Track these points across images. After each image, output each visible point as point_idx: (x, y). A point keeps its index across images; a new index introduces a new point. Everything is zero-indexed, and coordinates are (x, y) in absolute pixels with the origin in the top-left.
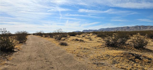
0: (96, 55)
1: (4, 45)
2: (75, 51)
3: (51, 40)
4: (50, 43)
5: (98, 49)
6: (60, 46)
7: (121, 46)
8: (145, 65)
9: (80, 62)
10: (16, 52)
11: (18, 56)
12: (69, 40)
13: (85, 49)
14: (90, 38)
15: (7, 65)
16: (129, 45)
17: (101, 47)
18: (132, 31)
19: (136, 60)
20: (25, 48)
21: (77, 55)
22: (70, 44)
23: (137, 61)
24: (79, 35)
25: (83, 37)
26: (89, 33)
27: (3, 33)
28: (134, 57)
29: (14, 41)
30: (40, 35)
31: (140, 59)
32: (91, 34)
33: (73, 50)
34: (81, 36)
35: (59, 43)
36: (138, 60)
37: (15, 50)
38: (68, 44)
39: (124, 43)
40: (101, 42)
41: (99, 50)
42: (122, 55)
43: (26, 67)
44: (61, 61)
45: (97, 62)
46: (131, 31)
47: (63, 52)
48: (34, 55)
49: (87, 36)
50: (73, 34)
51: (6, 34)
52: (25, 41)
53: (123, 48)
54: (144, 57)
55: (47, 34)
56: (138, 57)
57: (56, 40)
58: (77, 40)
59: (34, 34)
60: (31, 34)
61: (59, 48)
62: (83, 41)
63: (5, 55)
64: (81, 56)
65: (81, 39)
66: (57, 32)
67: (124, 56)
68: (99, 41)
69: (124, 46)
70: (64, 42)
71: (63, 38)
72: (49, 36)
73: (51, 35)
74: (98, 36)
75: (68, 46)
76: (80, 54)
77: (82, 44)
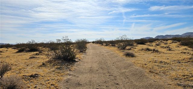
0: (180, 73)
1: (66, 54)
2: (146, 64)
3: (114, 50)
4: (112, 53)
5: (184, 64)
6: (124, 57)
9: (155, 81)
10: (77, 62)
11: (80, 66)
12: (136, 50)
13: (161, 62)
14: (168, 47)
15: (70, 75)
17: (189, 61)
20: (86, 58)
21: (150, 70)
22: (138, 55)
24: (149, 42)
25: (158, 45)
26: (167, 40)
27: (66, 41)
29: (75, 50)
30: (100, 44)
32: (169, 42)
33: (144, 63)
34: (154, 44)
35: (124, 53)
37: (76, 60)
38: (136, 54)
40: (188, 53)
41: (186, 66)
43: (88, 80)
44: (128, 76)
45: (183, 83)
47: (130, 65)
48: (95, 66)
49: (163, 45)
50: (142, 42)
51: (68, 43)
52: (85, 51)
55: (109, 42)
57: (119, 49)
58: (148, 50)
59: (93, 42)
60: (91, 42)
61: (124, 60)
62: (157, 51)
63: (67, 65)
64: (156, 72)
65: (154, 48)
66: (120, 39)
68: (185, 51)
70: (130, 51)
71: (128, 47)
72: (111, 45)
73: (112, 43)
74: (183, 44)
75: (136, 57)
76: (154, 69)
77: (156, 56)
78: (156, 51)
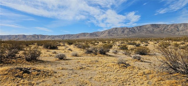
7: (9, 60)
8: (34, 79)
16: (19, 59)
18: (30, 40)
19: (24, 75)
23: (25, 75)
28: (22, 72)
31: (29, 73)
36: (26, 74)
39: (14, 56)
42: (6, 73)
46: (28, 40)
53: (11, 62)
54: (34, 70)
56: (27, 71)
67: (9, 73)
69: (13, 60)
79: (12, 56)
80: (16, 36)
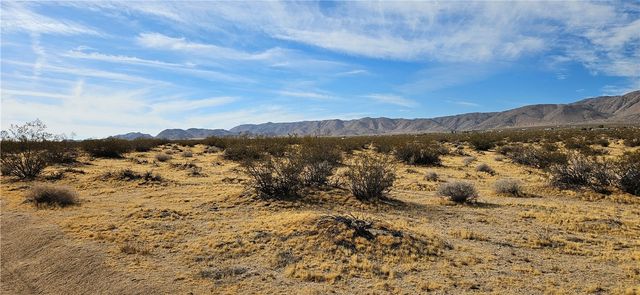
0: (213, 238)
2: (113, 228)
5: (225, 212)
6: (30, 211)
7: (313, 193)
8: (385, 258)
9: (138, 277)
12: (83, 178)
13: (165, 213)
14: (191, 166)
16: (337, 190)
17: (238, 204)
18: (353, 135)
19: (356, 240)
21: (124, 245)
22: (91, 198)
23: (360, 243)
24: (138, 150)
25: (162, 160)
26: (192, 144)
28: (353, 231)
31: (370, 237)
32: (198, 148)
33: (106, 223)
34: (151, 156)
35: (28, 192)
36: (363, 240)
38: (82, 195)
39: (323, 181)
40: (240, 180)
41: (229, 217)
42: (313, 228)
44: (34, 284)
45: (217, 266)
46: (349, 135)
47: (50, 238)
49: (178, 159)
50: (109, 149)
53: (318, 199)
54: (382, 228)
56: (363, 231)
57: (7, 178)
58: (129, 176)
61: (26, 221)
62: (158, 179)
64: (143, 248)
65: (149, 170)
66: (12, 136)
67: (321, 231)
68: (233, 176)
69: (323, 193)
70: (58, 186)
71: (50, 170)
74: (229, 157)
75: (79, 205)
76: (138, 239)
77: (151, 194)
78: (153, 180)
79: (319, 181)
80: (319, 124)
